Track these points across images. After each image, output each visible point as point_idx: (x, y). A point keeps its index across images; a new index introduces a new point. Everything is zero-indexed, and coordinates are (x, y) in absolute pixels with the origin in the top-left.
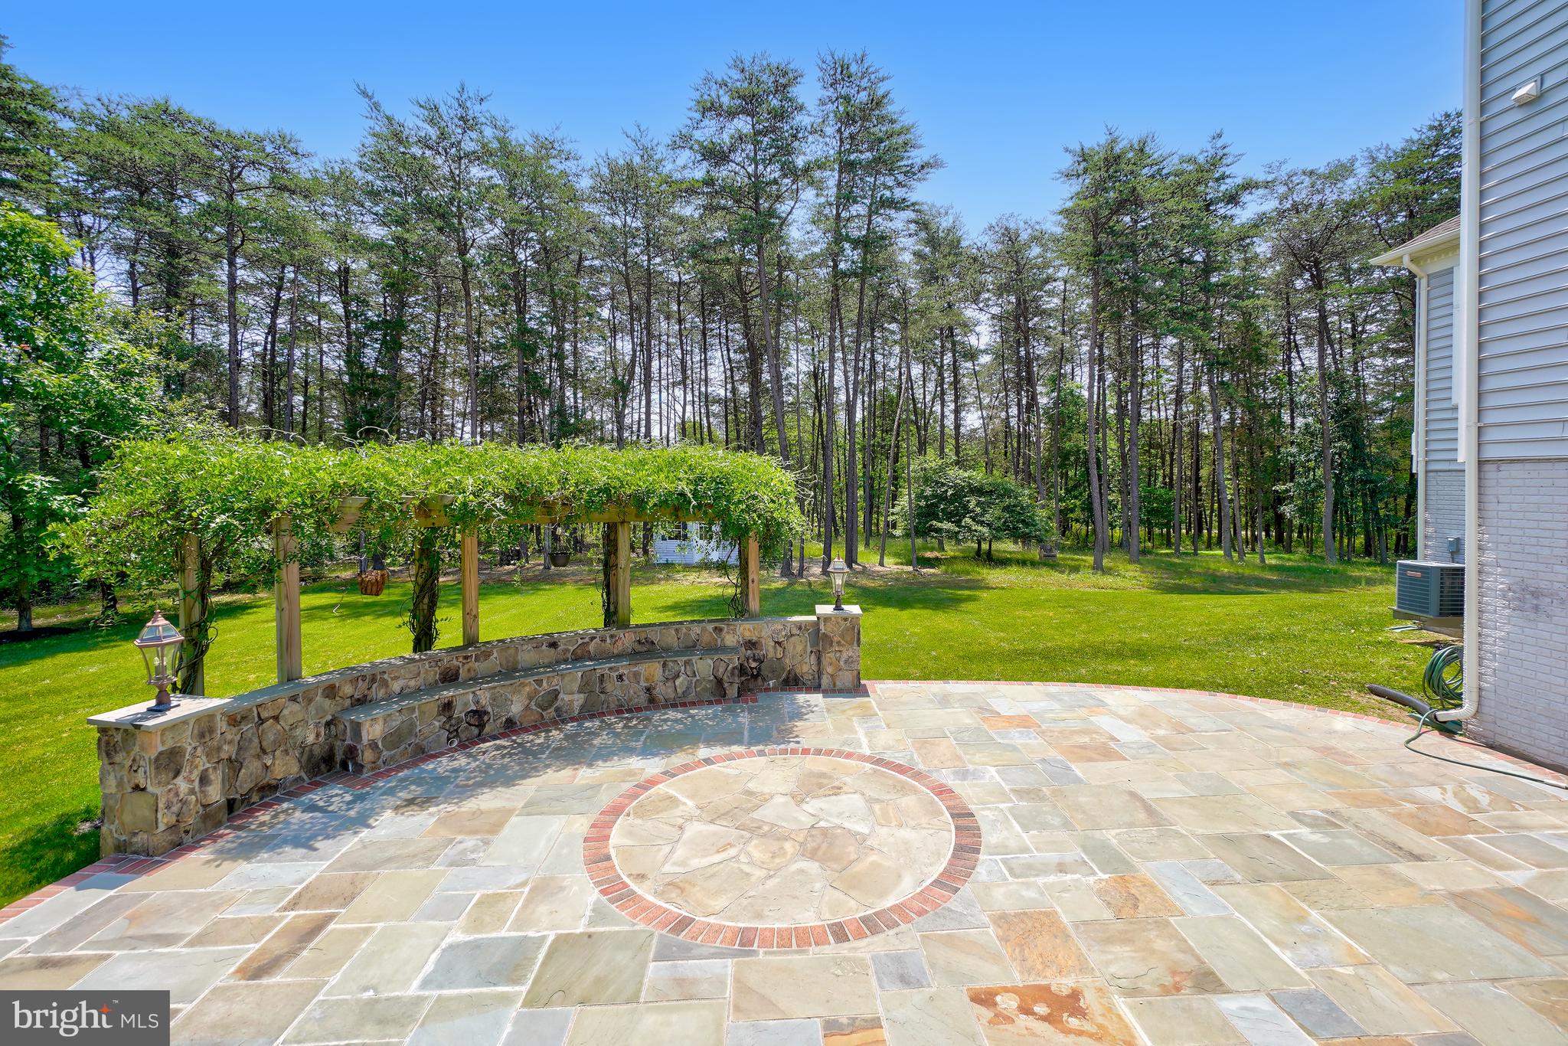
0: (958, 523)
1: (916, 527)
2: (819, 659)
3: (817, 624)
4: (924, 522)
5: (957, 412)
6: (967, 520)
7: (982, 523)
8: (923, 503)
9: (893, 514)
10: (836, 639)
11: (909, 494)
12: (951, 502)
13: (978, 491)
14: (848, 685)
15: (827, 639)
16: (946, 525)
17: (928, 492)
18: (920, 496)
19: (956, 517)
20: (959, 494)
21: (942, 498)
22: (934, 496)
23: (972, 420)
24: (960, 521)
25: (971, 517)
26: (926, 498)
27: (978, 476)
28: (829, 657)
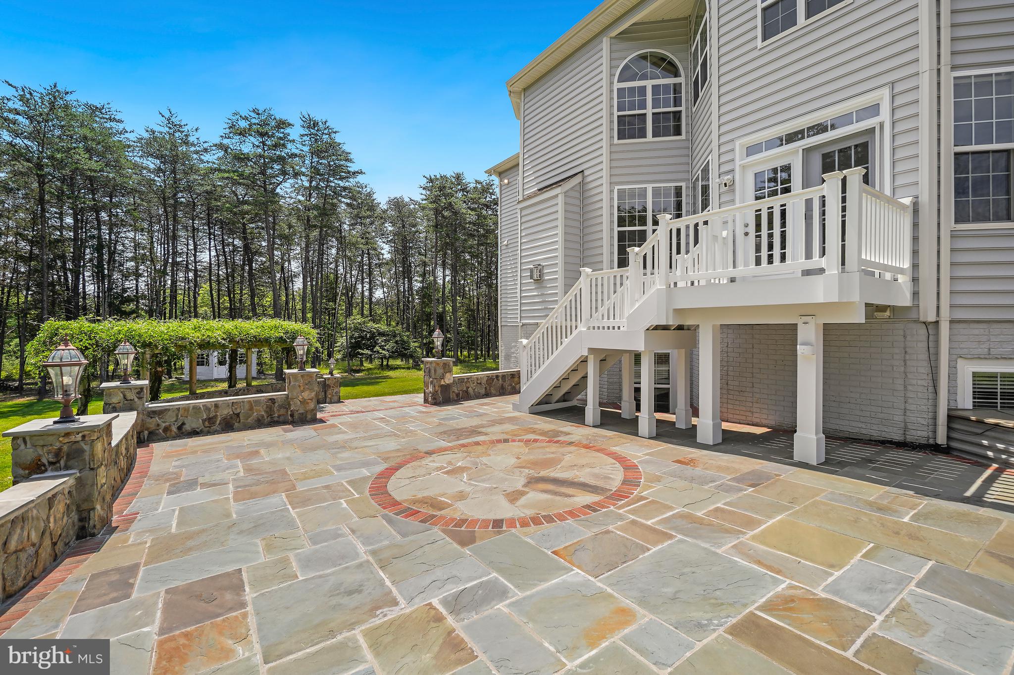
0: (372, 350)
1: (350, 353)
2: (325, 393)
3: (325, 381)
4: (354, 349)
5: (370, 290)
6: (377, 348)
7: (384, 349)
8: (353, 341)
9: (336, 347)
10: (332, 385)
11: (346, 336)
12: (368, 340)
13: (382, 334)
14: (336, 401)
15: (329, 386)
16: (366, 351)
17: (356, 335)
18: (351, 338)
19: (371, 347)
20: (373, 336)
21: (363, 338)
22: (359, 337)
23: (379, 294)
24: (373, 349)
25: (379, 346)
26: (355, 338)
27: (383, 327)
28: (329, 392)
